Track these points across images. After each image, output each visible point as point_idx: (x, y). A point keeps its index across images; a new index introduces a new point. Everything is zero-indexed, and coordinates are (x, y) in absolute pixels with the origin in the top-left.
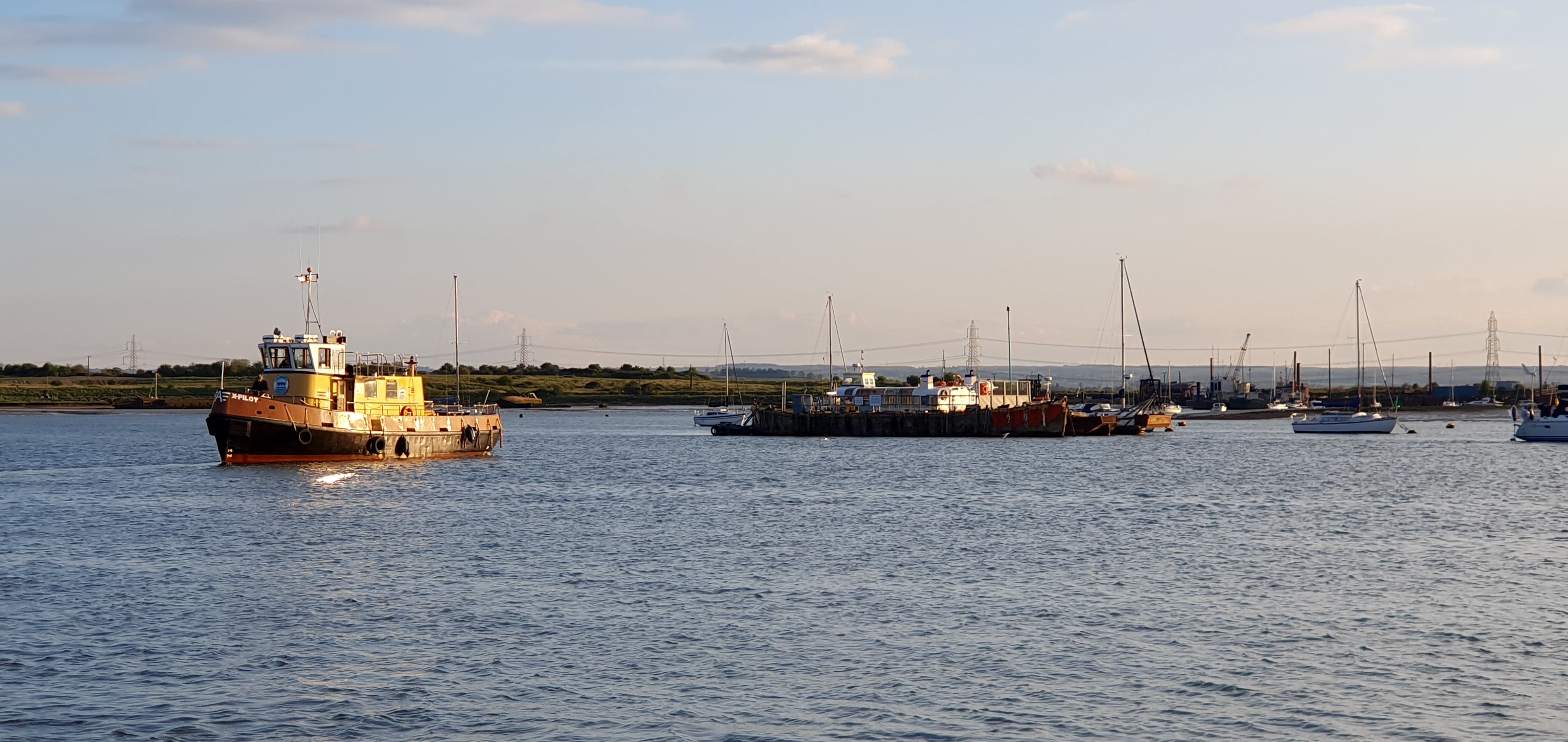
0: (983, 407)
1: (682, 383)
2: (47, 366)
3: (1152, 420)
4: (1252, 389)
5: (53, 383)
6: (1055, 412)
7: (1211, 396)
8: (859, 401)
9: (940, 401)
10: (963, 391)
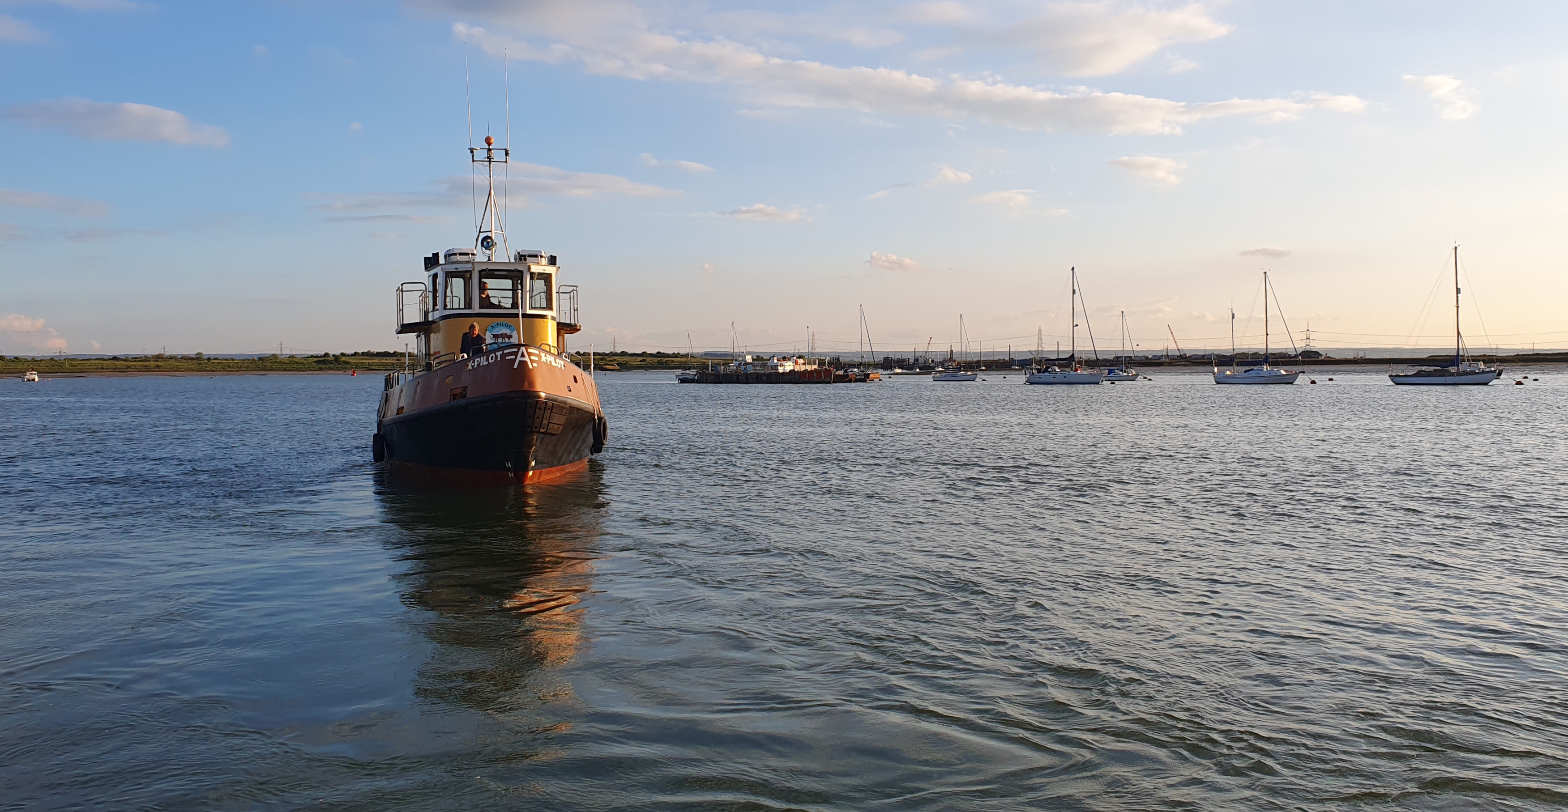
0: (796, 370)
1: (683, 360)
2: (395, 352)
3: (871, 376)
4: (933, 361)
5: (398, 360)
6: (828, 373)
7: (914, 364)
8: (742, 368)
9: (779, 368)
10: (790, 363)
